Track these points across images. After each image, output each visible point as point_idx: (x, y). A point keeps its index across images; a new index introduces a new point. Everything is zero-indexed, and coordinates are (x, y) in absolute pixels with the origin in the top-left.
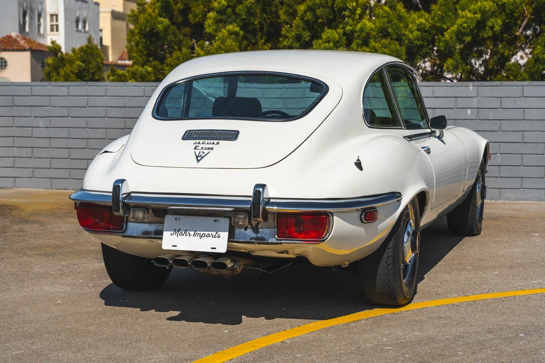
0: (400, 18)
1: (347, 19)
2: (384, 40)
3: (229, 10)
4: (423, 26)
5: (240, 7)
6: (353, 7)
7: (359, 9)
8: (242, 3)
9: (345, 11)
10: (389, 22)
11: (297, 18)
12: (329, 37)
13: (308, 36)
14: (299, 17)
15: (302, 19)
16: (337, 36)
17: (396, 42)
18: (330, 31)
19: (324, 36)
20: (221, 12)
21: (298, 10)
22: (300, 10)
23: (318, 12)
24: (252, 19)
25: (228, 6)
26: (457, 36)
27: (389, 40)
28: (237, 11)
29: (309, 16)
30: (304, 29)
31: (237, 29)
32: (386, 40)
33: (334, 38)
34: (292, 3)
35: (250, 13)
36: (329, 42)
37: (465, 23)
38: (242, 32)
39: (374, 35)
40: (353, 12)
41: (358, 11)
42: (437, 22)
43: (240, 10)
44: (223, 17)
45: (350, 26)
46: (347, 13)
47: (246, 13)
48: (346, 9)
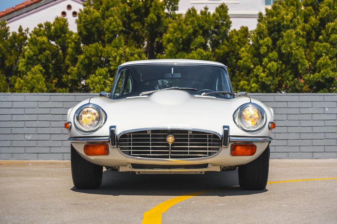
1: (111, 62)
6: (115, 55)
7: (118, 57)
8: (42, 54)
11: (78, 62)
12: (100, 73)
13: (85, 73)
14: (80, 62)
15: (81, 63)
16: (105, 72)
18: (101, 69)
19: (97, 72)
20: (29, 58)
22: (80, 58)
23: (93, 59)
24: (48, 64)
25: (34, 55)
29: (86, 61)
30: (82, 69)
31: (41, 68)
33: (103, 73)
34: (74, 54)
35: (47, 60)
36: (100, 75)
38: (44, 71)
40: (115, 58)
41: (118, 58)
43: (41, 57)
44: (31, 61)
45: (113, 66)
46: (111, 59)
47: (45, 59)
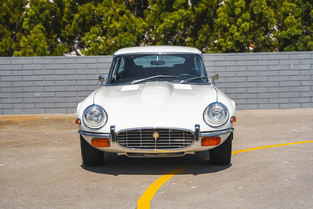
0: (132, 22)
1: (103, 22)
2: (125, 33)
3: (36, 16)
4: (145, 26)
5: (42, 15)
6: (106, 16)
7: (109, 16)
8: (43, 13)
9: (102, 18)
10: (127, 23)
11: (74, 21)
12: (94, 31)
13: (81, 30)
14: (75, 20)
15: (77, 21)
16: (98, 30)
17: (132, 34)
18: (95, 28)
19: (91, 30)
20: (32, 18)
21: (74, 16)
22: (76, 17)
23: (87, 18)
24: (48, 22)
25: (36, 14)
26: (163, 31)
27: (128, 33)
28: (41, 17)
29: (81, 20)
30: (78, 27)
31: (42, 27)
32: (127, 33)
33: (97, 31)
34: (70, 13)
35: (47, 19)
36: (94, 33)
37: (167, 25)
38: (45, 29)
39: (120, 30)
40: (106, 18)
41: (109, 18)
42: (151, 24)
43: (42, 16)
44: (33, 20)
45: (105, 25)
46: (103, 19)
47: (45, 18)
48: (102, 16)
